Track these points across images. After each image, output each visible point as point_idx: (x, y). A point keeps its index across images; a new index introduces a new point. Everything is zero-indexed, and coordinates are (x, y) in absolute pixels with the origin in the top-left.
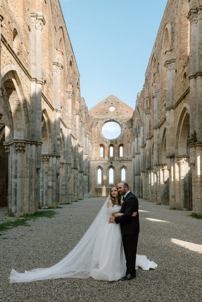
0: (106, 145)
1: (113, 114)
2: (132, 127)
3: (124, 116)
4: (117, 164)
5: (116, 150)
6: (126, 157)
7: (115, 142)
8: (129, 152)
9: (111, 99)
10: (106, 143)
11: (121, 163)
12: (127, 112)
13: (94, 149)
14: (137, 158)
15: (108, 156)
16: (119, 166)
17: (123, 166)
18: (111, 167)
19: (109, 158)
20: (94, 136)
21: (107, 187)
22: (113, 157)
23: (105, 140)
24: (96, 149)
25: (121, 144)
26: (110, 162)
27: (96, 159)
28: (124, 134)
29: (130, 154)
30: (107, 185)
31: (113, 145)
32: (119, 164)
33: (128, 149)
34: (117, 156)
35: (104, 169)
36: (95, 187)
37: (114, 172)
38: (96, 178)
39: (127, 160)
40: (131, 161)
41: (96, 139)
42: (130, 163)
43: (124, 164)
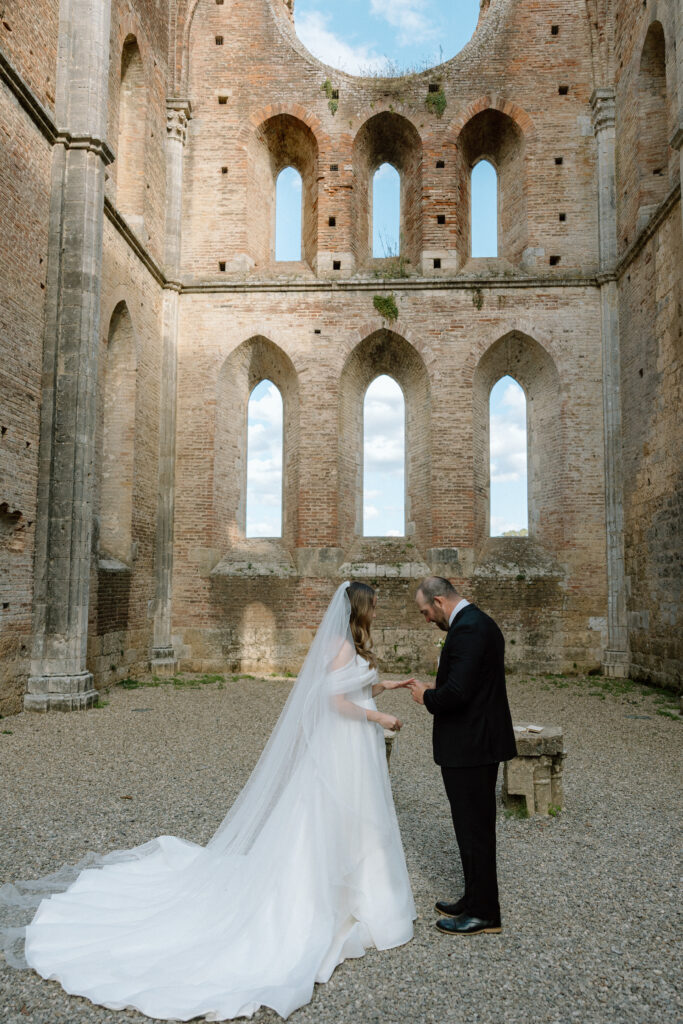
0: (335, 129)
4: (443, 321)
5: (431, 175)
6: (543, 240)
7: (425, 92)
8: (575, 192)
10: (334, 109)
11: (488, 312)
13: (208, 168)
15: (354, 237)
16: (463, 336)
17: (506, 347)
18: (387, 356)
19: (357, 261)
20: (213, 37)
21: (342, 564)
22: (398, 259)
23: (320, 73)
24: (224, 165)
25: (488, 111)
26: (373, 294)
27: (222, 267)
28: (518, 17)
29: (588, 209)
30: (343, 542)
31: (398, 144)
32: (464, 315)
33: (559, 161)
34: (447, 232)
35: (310, 374)
36: (209, 567)
37: (407, 413)
38: (217, 471)
39: (554, 277)
40: (599, 286)
41: (224, 68)
42: (587, 311)
43: (524, 322)
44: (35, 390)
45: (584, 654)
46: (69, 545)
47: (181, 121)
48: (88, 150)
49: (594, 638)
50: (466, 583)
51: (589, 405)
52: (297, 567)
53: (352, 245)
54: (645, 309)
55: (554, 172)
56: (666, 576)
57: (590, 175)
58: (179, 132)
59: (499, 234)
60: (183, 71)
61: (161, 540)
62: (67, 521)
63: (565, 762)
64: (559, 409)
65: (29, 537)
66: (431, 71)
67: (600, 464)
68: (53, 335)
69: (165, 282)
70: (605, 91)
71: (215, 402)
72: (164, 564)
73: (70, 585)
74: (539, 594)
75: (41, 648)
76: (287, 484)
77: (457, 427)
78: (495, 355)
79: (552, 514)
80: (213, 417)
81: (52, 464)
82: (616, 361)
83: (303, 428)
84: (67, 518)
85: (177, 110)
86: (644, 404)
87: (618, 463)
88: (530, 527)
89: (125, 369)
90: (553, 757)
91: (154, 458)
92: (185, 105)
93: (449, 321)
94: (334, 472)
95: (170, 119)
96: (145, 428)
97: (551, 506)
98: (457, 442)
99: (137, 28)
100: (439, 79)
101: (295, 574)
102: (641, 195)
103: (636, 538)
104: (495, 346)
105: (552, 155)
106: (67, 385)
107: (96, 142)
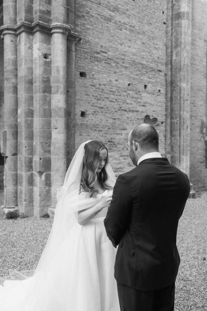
44: (163, 68)
46: (179, 130)
62: (177, 121)
73: (180, 147)
81: (171, 98)
84: (178, 119)
106: (176, 63)
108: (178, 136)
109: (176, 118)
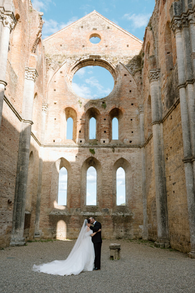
0: (81, 111)
1: (96, 49)
2: (141, 70)
3: (121, 53)
4: (105, 155)
5: (103, 122)
6: (128, 137)
7: (101, 103)
8: (135, 127)
9: (93, 21)
10: (81, 106)
11: (116, 153)
12: (128, 46)
13: (51, 119)
14: (190, 95)
15: (85, 135)
16: (110, 159)
17: (120, 161)
18: (93, 162)
19: (86, 140)
20: (53, 89)
21: (81, 212)
22: (95, 140)
23: (78, 98)
24: (55, 118)
25: (116, 108)
26: (89, 148)
27: (54, 141)
28: (122, 88)
29: (138, 130)
30: (82, 207)
31: (95, 114)
32: (110, 154)
33: (131, 120)
34: (106, 135)
35: (74, 167)
36: (49, 213)
37: (97, 175)
38: (52, 189)
39: (131, 145)
40: (141, 148)
41: (56, 96)
42: (138, 153)
43: (124, 156)
44: (15, 174)
45: (138, 234)
47: (45, 108)
48: (28, 123)
49: (140, 230)
50: (111, 217)
51: (139, 175)
52: (70, 213)
53: (85, 137)
54: (150, 155)
55: (131, 122)
56: (154, 215)
57: (138, 123)
58: (45, 110)
59: (119, 134)
60: (46, 97)
61: (38, 206)
63: (121, 250)
64: (132, 176)
65: (13, 207)
66: (103, 99)
67: (141, 189)
68: (19, 162)
69: (41, 145)
70: (141, 105)
71: (51, 173)
72: (38, 212)
73: (21, 217)
74: (127, 220)
75: (14, 232)
76: (68, 192)
77: (109, 180)
78: (118, 163)
79: (131, 200)
80: (51, 176)
81: (18, 190)
82: (144, 165)
83: (72, 179)
84: (21, 202)
85: (44, 105)
86: (150, 176)
87: (145, 189)
88: (126, 203)
89: (31, 166)
90: (118, 249)
91: (37, 186)
92: (47, 105)
93: (107, 155)
94: (79, 190)
95: (43, 108)
96: (35, 179)
97: (131, 198)
98: (108, 183)
99: (37, 90)
100: (105, 101)
101: (70, 215)
102: (148, 130)
103: (149, 206)
104: (117, 161)
105: (130, 118)
106: (22, 173)
107: (30, 121)
108: (20, 211)
109: (20, 202)
